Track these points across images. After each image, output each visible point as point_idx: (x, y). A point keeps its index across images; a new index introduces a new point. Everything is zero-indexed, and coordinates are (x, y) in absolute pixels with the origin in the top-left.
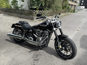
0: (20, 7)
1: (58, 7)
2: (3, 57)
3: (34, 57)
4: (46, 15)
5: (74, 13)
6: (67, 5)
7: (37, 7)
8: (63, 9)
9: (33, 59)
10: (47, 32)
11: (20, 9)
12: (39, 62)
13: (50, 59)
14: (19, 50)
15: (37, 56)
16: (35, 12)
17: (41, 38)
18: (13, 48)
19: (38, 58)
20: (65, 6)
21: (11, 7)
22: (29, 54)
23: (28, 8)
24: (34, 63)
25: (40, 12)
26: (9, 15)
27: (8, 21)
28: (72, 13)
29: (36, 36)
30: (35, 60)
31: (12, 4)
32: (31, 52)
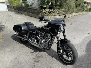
0: (30, 6)
1: (70, 6)
2: (7, 55)
3: (35, 58)
4: (56, 14)
5: (89, 13)
6: (81, 4)
7: (47, 6)
8: (76, 8)
9: (34, 60)
10: (50, 35)
11: (30, 7)
12: (39, 64)
13: (51, 62)
14: (23, 49)
15: (38, 57)
16: (44, 11)
17: (44, 40)
18: (18, 47)
19: (39, 60)
20: (80, 5)
21: (22, 5)
22: (31, 55)
23: (38, 7)
24: (34, 64)
25: (50, 11)
26: (20, 13)
27: (18, 19)
28: (87, 13)
29: (39, 38)
30: (35, 61)
31: (23, 3)
32: (34, 53)
